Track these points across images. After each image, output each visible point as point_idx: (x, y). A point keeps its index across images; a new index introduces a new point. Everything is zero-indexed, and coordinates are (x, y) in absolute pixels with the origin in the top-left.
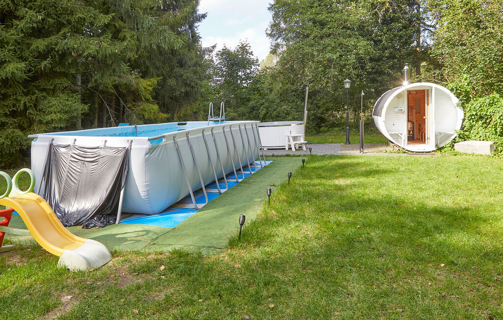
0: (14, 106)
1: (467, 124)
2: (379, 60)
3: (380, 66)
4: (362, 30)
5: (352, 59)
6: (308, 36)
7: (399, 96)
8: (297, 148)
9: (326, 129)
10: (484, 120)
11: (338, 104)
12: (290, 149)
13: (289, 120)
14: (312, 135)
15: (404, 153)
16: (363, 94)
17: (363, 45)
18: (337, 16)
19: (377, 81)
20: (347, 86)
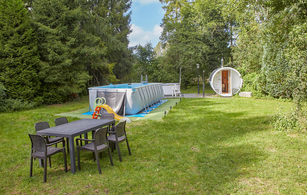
0: (67, 76)
1: (244, 85)
2: (212, 54)
3: (213, 57)
4: (205, 40)
5: (200, 54)
6: (180, 42)
7: (218, 73)
8: (177, 95)
9: (190, 87)
10: (250, 84)
11: (195, 74)
12: (174, 95)
13: (172, 83)
14: (183, 90)
15: (221, 97)
16: (204, 72)
17: (205, 48)
18: (193, 33)
19: (212, 64)
20: (198, 67)
